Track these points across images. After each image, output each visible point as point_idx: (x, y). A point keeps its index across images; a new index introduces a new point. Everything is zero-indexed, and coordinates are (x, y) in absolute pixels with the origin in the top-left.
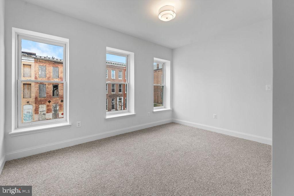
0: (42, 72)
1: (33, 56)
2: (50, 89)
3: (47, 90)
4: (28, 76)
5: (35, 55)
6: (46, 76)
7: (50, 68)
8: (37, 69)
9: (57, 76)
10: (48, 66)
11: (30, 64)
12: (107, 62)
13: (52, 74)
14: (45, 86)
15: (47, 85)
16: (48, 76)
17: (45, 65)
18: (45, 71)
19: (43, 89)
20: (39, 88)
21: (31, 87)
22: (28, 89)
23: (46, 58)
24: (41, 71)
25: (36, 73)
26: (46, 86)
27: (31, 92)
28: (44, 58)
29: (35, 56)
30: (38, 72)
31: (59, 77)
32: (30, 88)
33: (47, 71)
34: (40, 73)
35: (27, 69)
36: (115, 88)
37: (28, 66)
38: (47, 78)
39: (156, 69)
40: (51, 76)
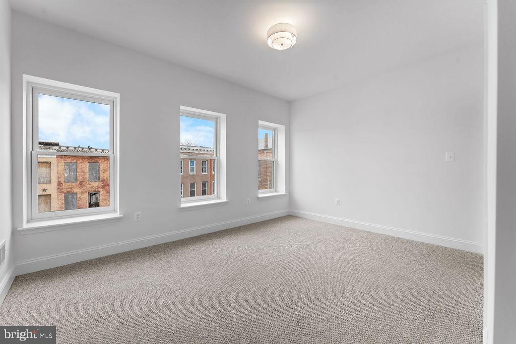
0: (70, 172)
1: (54, 147)
2: (85, 201)
3: (80, 202)
4: (45, 181)
5: (57, 145)
6: (76, 179)
7: (84, 164)
8: (61, 168)
9: (96, 177)
10: (81, 161)
11: (49, 161)
12: (181, 149)
13: (87, 175)
14: (75, 197)
15: (78, 194)
16: (80, 178)
17: (75, 161)
18: (75, 170)
19: (72, 201)
20: (65, 201)
21: (51, 200)
22: (46, 203)
23: (77, 149)
24: (68, 171)
25: (59, 176)
26: (78, 197)
27: (51, 208)
28: (73, 149)
29: (57, 148)
30: (64, 175)
31: (99, 179)
32: (49, 201)
33: (78, 170)
34: (66, 175)
35: (43, 170)
36: (195, 190)
37: (46, 164)
38: (78, 182)
39: (264, 149)
40: (86, 178)
